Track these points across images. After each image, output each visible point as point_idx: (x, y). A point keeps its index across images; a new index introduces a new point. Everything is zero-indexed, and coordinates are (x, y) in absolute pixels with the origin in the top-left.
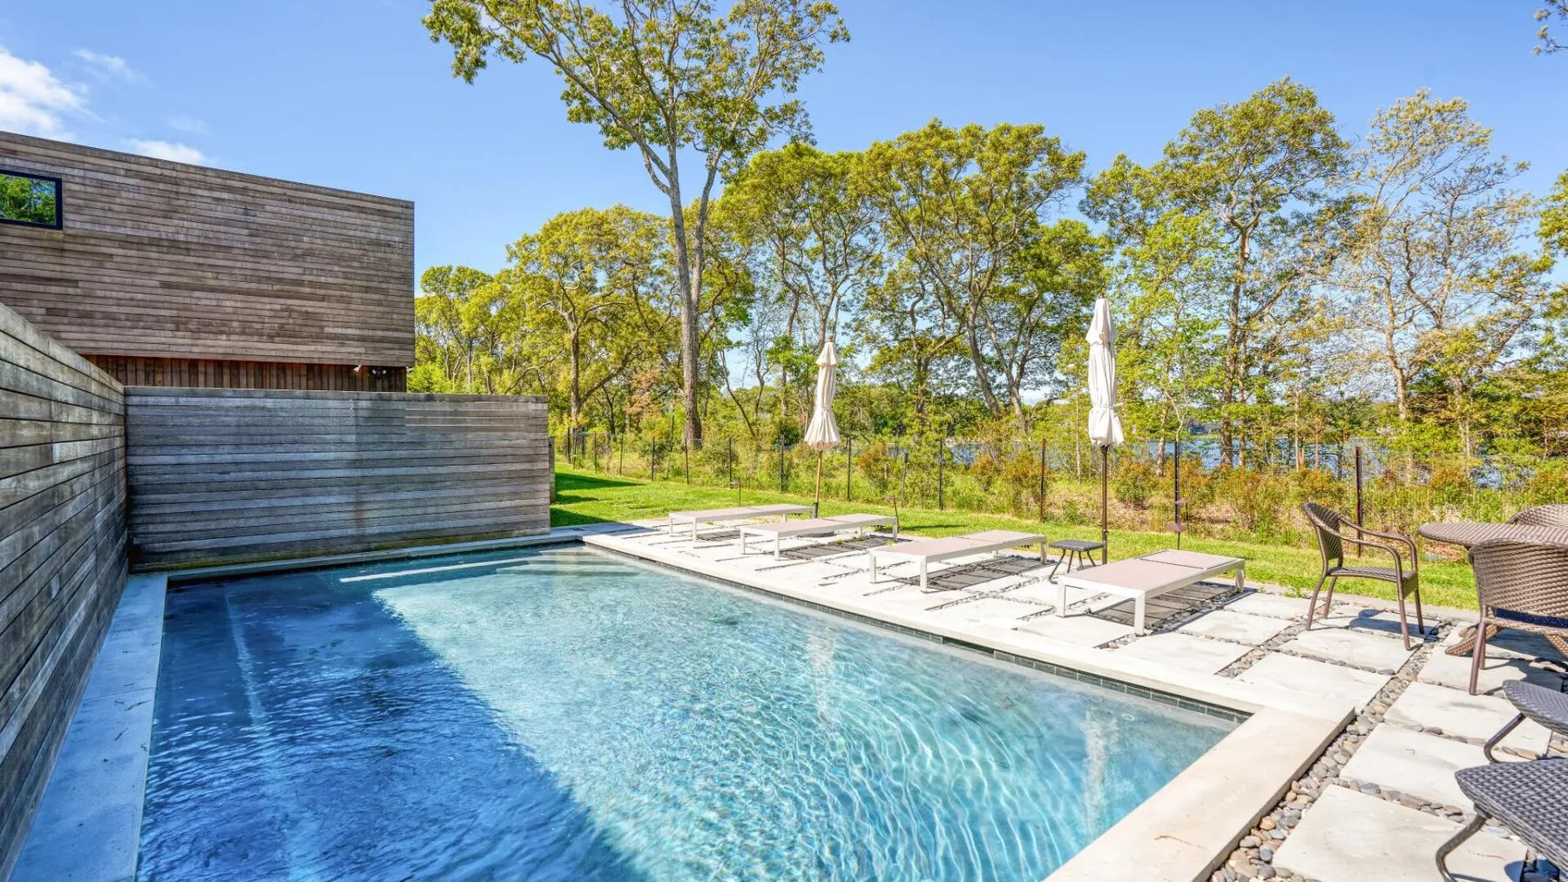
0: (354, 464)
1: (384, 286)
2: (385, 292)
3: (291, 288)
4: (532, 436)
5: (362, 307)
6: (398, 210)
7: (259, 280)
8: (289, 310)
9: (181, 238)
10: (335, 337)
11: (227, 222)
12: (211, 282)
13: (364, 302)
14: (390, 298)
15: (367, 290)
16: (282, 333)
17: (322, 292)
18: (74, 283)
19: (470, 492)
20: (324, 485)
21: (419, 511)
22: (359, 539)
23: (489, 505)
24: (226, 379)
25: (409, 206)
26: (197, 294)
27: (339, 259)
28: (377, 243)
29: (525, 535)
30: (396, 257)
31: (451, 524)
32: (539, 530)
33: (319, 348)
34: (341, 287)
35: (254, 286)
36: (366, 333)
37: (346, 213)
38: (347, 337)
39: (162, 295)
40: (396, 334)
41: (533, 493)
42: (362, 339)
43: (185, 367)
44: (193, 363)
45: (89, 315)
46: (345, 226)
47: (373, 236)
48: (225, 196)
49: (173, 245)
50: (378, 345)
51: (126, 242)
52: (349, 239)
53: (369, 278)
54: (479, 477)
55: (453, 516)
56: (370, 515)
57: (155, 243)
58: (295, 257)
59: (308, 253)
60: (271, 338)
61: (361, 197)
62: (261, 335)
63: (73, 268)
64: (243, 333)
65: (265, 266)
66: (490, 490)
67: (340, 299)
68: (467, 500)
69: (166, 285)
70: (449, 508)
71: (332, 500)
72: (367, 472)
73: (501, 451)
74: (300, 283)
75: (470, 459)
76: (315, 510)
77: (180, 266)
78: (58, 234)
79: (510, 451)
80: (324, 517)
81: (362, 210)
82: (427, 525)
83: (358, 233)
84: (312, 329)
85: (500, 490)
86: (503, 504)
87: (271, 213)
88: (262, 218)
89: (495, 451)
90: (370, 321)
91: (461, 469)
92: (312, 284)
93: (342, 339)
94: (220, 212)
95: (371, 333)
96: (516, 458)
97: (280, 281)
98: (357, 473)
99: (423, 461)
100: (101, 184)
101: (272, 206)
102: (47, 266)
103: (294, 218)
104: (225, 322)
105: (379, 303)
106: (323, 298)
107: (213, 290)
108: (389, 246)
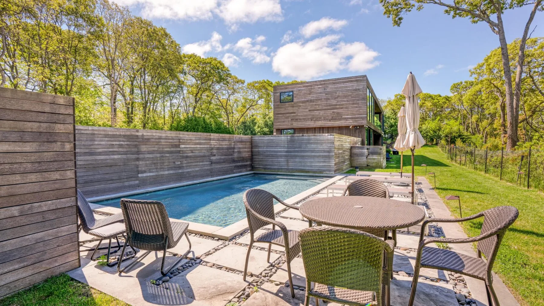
0: (287, 152)
1: (358, 102)
2: (358, 104)
3: (334, 107)
4: (329, 145)
5: (352, 109)
6: (362, 78)
7: (327, 106)
8: (333, 112)
9: (312, 99)
10: (345, 118)
11: (321, 93)
12: (318, 108)
13: (352, 107)
14: (360, 105)
15: (353, 104)
16: (333, 119)
17: (341, 106)
18: (294, 113)
19: (312, 160)
20: (281, 156)
21: (300, 164)
22: (287, 169)
23: (317, 164)
24: (321, 132)
25: (365, 76)
26: (315, 112)
27: (345, 96)
28: (356, 90)
29: (327, 174)
30: (361, 93)
31: (308, 168)
32: (331, 173)
33: (341, 122)
34: (346, 104)
35: (326, 108)
36: (353, 116)
37: (347, 83)
38: (348, 118)
39: (309, 113)
40: (361, 116)
41: (329, 162)
42: (352, 118)
43: (313, 129)
44: (315, 128)
45: (297, 120)
46: (347, 87)
47: (355, 88)
48: (320, 86)
49: (311, 101)
50: (357, 119)
51: (303, 102)
52: (348, 91)
53: (353, 100)
54: (314, 156)
55: (308, 166)
56: (290, 164)
57: (307, 101)
58: (335, 98)
59: (338, 96)
60: (330, 120)
61: (351, 78)
62: (327, 120)
63: (295, 109)
64: (324, 120)
65: (329, 102)
66: (317, 160)
67: (346, 108)
68: (311, 162)
69: (310, 111)
70: (307, 164)
71: (283, 160)
72: (290, 154)
73: (320, 149)
74: (336, 105)
75: (312, 151)
76: (279, 162)
77: (312, 106)
78: (293, 103)
79: (323, 150)
80: (281, 163)
81: (351, 81)
82: (302, 168)
83: (351, 88)
84: (339, 117)
85: (320, 160)
86: (321, 164)
87: (330, 88)
88: (328, 90)
89: (319, 150)
90: (354, 113)
91: (310, 154)
92: (339, 105)
93: (346, 119)
94: (320, 91)
95: (354, 116)
96: (324, 151)
97: (332, 105)
98: (287, 154)
99: (302, 151)
100: (299, 90)
101: (330, 86)
102: (291, 110)
103: (336, 88)
104: (320, 118)
105: (356, 107)
106: (342, 108)
107: (318, 110)
108: (359, 90)
